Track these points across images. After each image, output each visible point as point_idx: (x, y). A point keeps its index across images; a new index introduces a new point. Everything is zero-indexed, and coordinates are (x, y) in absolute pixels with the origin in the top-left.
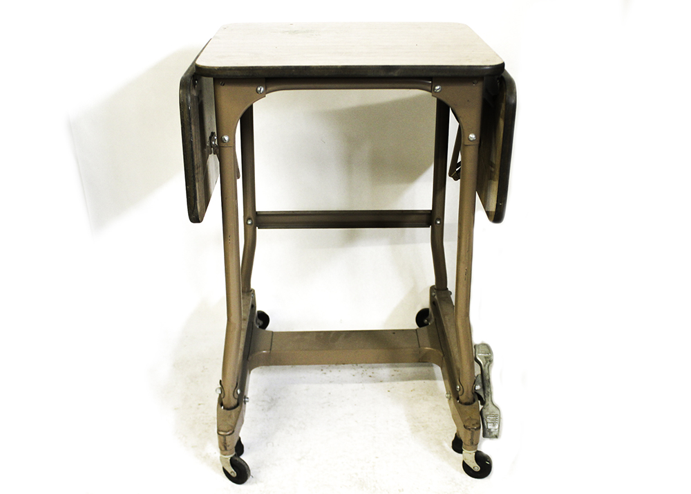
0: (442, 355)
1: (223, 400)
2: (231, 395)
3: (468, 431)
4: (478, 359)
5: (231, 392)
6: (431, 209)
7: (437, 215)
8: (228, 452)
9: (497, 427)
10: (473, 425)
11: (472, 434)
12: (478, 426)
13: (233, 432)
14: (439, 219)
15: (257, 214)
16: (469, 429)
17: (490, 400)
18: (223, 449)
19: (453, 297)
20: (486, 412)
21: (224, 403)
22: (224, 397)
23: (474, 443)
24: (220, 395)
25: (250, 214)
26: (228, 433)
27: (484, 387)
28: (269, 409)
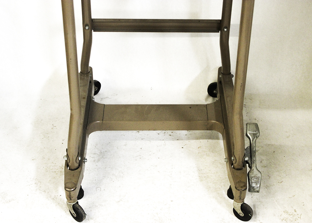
0: (223, 127)
1: (69, 164)
2: (74, 161)
3: (238, 191)
4: (249, 135)
5: (75, 159)
6: (221, 19)
7: (225, 24)
8: (72, 201)
9: (258, 185)
10: (242, 187)
11: (241, 193)
12: (245, 188)
13: (76, 188)
14: (226, 28)
15: (92, 21)
16: (239, 190)
17: (255, 165)
18: (69, 199)
19: (234, 79)
20: (251, 175)
21: (70, 164)
22: (69, 162)
23: (241, 198)
24: (66, 161)
25: (87, 21)
26: (73, 189)
27: (251, 157)
28: (99, 160)
